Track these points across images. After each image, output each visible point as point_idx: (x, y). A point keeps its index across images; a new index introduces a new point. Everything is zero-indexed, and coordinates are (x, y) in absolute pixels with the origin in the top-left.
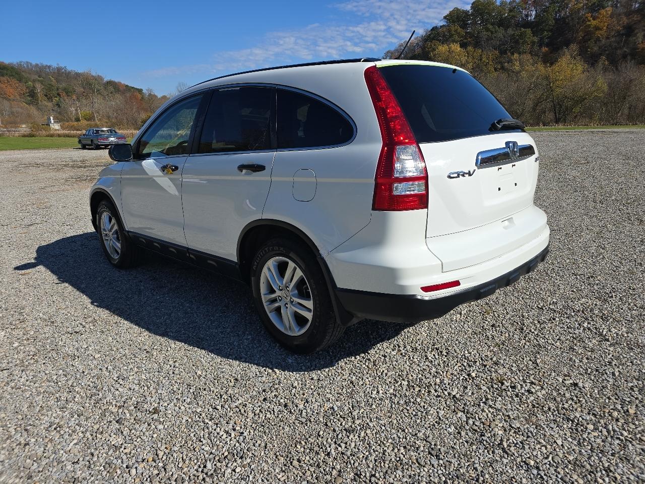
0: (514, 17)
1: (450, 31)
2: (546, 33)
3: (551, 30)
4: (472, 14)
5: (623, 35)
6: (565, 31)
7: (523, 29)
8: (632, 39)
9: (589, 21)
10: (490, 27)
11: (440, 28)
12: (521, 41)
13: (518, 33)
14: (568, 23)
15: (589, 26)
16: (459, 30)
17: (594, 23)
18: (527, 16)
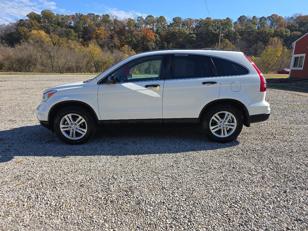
0: (64, 22)
1: (31, 23)
2: (80, 32)
3: (82, 32)
4: (43, 17)
5: (110, 38)
6: (88, 33)
7: (70, 29)
8: (113, 40)
9: (97, 30)
10: (53, 25)
11: (25, 21)
12: (70, 34)
13: (68, 30)
14: (89, 30)
15: (97, 32)
16: (37, 23)
17: (99, 32)
18: (70, 23)
